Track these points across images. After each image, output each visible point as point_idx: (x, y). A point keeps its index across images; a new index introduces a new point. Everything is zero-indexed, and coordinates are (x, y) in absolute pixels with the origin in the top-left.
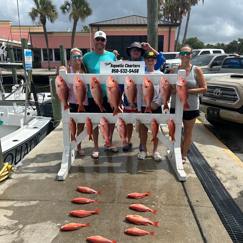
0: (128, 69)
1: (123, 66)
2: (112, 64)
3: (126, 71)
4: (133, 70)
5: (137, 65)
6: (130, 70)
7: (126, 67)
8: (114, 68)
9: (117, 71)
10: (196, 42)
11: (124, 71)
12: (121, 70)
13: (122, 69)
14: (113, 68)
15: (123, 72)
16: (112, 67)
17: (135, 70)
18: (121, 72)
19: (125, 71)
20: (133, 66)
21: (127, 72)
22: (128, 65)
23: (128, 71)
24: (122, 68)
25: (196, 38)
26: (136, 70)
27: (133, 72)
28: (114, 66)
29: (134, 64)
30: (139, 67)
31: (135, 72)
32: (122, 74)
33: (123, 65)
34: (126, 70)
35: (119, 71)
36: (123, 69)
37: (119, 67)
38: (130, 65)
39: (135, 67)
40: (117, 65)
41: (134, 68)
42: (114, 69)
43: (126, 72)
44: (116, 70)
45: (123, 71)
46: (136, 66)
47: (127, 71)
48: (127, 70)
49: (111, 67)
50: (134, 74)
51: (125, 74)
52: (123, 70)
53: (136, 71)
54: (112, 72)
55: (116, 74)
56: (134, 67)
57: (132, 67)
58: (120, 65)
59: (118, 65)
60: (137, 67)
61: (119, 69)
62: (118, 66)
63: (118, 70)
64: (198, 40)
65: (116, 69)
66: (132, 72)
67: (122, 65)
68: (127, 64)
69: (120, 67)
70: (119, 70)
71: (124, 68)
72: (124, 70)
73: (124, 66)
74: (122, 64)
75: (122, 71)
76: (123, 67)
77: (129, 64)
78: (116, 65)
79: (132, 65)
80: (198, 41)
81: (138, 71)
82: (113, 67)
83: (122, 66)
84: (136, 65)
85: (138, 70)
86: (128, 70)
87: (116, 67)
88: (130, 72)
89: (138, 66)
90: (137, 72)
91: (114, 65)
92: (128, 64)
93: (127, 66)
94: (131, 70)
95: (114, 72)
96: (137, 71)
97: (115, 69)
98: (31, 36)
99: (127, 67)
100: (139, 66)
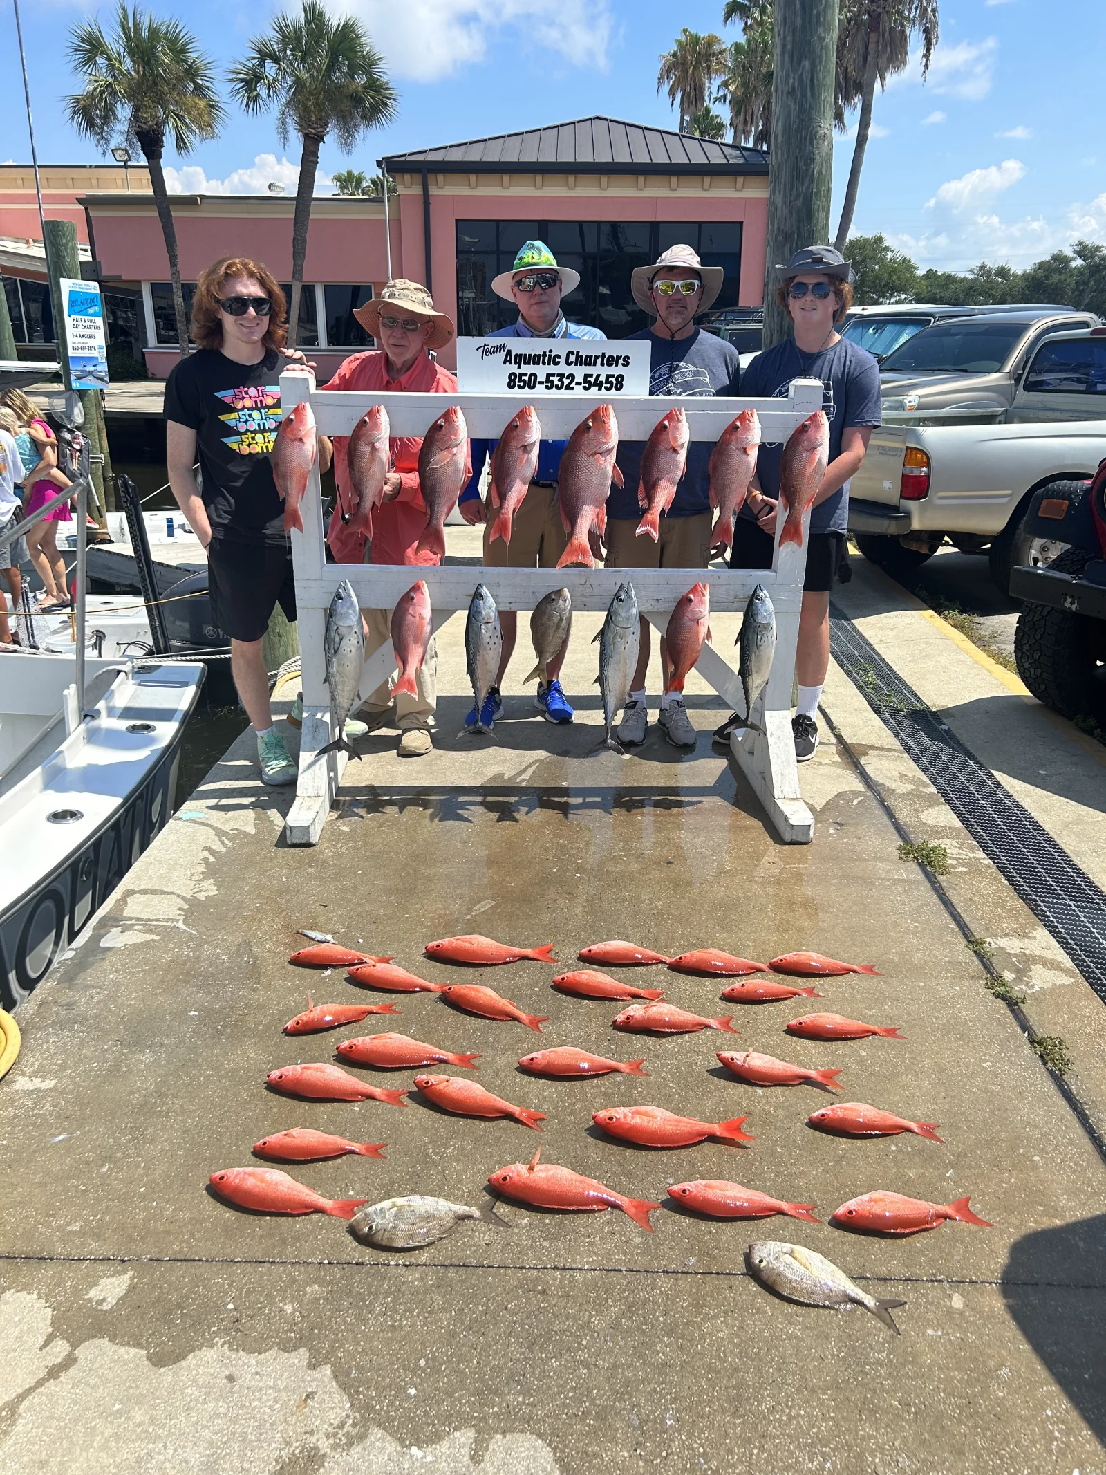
0: (579, 372)
1: (557, 360)
2: (509, 352)
3: (569, 381)
4: (598, 376)
5: (619, 358)
6: (586, 376)
7: (568, 363)
8: (519, 367)
9: (532, 382)
10: (881, 261)
11: (559, 384)
12: (548, 375)
13: (553, 375)
14: (513, 368)
15: (558, 388)
16: (510, 363)
17: (608, 376)
18: (547, 388)
19: (566, 381)
20: (599, 361)
21: (572, 388)
22: (578, 356)
23: (578, 384)
24: (552, 369)
25: (879, 240)
26: (613, 380)
27: (600, 385)
28: (520, 360)
29: (603, 355)
30: (626, 364)
31: (607, 389)
32: (554, 393)
33: (559, 357)
34: (568, 378)
35: (541, 383)
36: (558, 375)
37: (538, 364)
38: (587, 356)
39: (609, 365)
40: (530, 355)
41: (601, 371)
42: (518, 372)
43: (568, 387)
44: (526, 378)
45: (557, 383)
46: (611, 361)
47: (576, 380)
48: (572, 376)
49: (504, 363)
50: (604, 394)
51: (564, 394)
52: (555, 379)
53: (612, 382)
54: (510, 387)
55: (526, 393)
56: (602, 364)
57: (595, 365)
58: (545, 353)
59: (535, 355)
60: (617, 365)
61: (541, 371)
62: (535, 360)
63: (535, 375)
64: (887, 249)
65: (526, 374)
66: (594, 389)
67: (553, 354)
68: (573, 353)
69: (544, 363)
70: (541, 378)
71: (563, 369)
72: (561, 376)
73: (562, 360)
74: (551, 351)
75: (552, 382)
76: (559, 363)
77: (583, 353)
78: (525, 355)
79: (596, 357)
80: (889, 255)
81: (619, 383)
82: (515, 363)
83: (554, 361)
84: (612, 357)
85: (622, 377)
86: (579, 378)
87: (525, 363)
88: (585, 388)
89: (621, 361)
90: (617, 389)
91: (516, 355)
92: (578, 352)
93: (572, 358)
94: (592, 380)
95: (520, 387)
96: (616, 385)
97: (521, 375)
98: (92, 214)
99: (576, 364)
100: (624, 360)
